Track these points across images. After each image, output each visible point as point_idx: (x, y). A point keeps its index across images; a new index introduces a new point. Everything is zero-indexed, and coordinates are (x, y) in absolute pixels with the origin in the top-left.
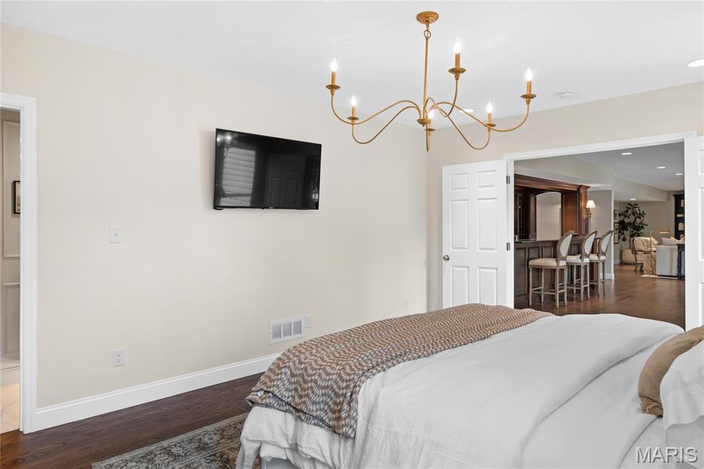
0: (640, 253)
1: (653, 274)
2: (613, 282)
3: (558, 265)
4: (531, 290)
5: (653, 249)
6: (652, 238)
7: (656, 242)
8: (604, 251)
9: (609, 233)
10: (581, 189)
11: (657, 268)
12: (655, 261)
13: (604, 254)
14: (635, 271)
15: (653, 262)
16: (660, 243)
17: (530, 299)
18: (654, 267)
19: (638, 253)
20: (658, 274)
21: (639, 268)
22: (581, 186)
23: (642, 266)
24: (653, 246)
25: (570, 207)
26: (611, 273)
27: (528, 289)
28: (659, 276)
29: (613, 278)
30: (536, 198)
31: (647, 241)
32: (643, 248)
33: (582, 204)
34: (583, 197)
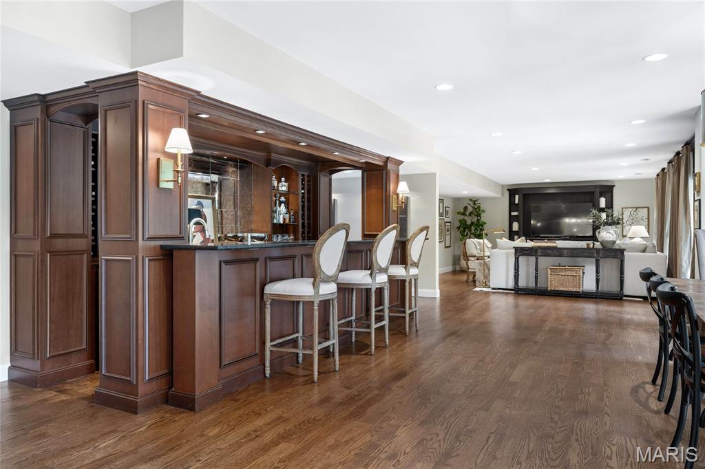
0: (472, 259)
1: (486, 286)
2: (438, 301)
3: (317, 292)
4: (268, 344)
5: (486, 254)
6: (485, 240)
7: (490, 245)
8: (416, 260)
9: (422, 230)
10: (389, 165)
11: (491, 279)
12: (489, 270)
13: (416, 265)
14: (467, 281)
15: (487, 271)
16: (495, 246)
17: (268, 364)
18: (487, 277)
19: (470, 258)
20: (492, 286)
21: (471, 278)
22: (388, 158)
23: (475, 275)
24: (486, 249)
25: (374, 191)
26: (435, 288)
27: (263, 343)
28: (493, 289)
29: (438, 295)
30: (330, 180)
31: (479, 243)
32: (475, 252)
33: (392, 187)
34: (392, 177)
